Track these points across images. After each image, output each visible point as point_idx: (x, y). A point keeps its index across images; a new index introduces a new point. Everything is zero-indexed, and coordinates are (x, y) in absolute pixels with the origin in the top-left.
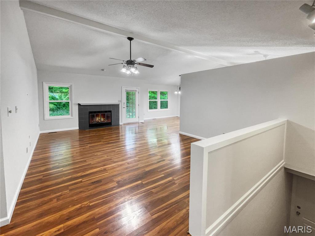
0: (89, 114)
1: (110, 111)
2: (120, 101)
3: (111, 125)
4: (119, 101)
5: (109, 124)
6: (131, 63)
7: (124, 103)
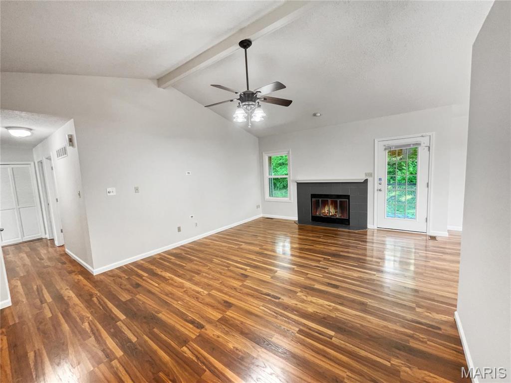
0: (311, 198)
1: (348, 197)
2: (371, 175)
3: (349, 224)
4: (366, 175)
5: (345, 222)
6: (248, 97)
7: (380, 179)
